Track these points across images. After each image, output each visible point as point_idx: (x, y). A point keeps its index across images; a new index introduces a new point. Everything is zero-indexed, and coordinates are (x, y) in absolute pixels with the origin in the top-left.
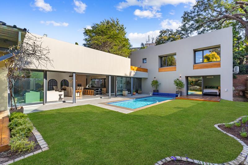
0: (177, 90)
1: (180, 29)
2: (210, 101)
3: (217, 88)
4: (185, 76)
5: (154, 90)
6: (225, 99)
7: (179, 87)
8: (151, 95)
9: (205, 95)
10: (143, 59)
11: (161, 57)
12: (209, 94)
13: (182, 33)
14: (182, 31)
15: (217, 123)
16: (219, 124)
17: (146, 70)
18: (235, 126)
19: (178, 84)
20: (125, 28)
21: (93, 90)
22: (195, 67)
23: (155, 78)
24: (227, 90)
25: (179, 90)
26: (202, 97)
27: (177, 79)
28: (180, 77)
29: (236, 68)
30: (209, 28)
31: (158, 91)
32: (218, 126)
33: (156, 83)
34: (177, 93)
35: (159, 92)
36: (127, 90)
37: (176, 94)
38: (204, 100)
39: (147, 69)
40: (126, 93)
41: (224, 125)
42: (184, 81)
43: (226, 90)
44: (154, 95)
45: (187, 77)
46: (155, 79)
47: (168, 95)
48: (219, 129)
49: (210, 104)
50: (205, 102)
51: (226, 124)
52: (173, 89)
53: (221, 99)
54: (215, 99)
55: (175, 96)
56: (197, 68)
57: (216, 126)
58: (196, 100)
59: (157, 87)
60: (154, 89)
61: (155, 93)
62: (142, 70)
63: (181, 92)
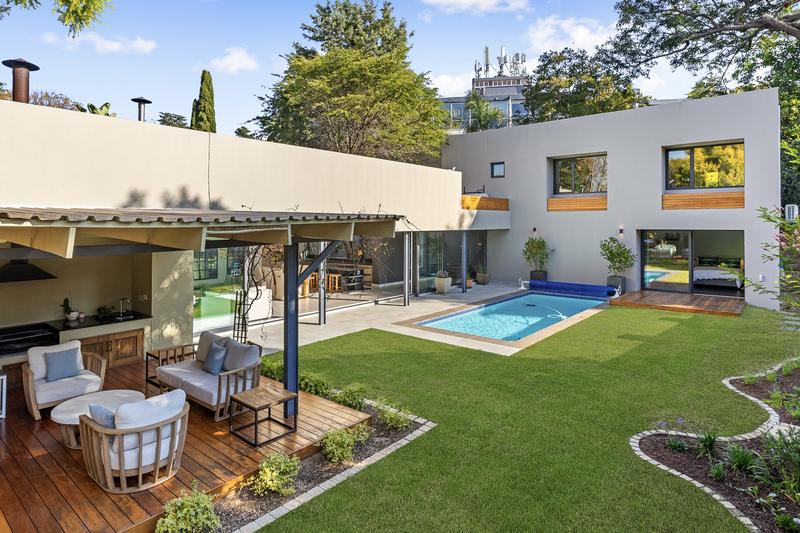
0: (612, 274)
1: (610, 47)
2: (713, 313)
3: (737, 264)
4: (637, 231)
5: (532, 272)
6: (758, 305)
7: (617, 265)
8: (523, 288)
9: (698, 287)
10: (493, 164)
11: (554, 162)
12: (712, 283)
13: (617, 61)
14: (615, 52)
15: (729, 376)
16: (733, 378)
17: (503, 204)
18: (765, 381)
19: (616, 254)
20: (412, 34)
21: (337, 276)
22: (667, 203)
23: (535, 229)
24: (763, 277)
25: (619, 274)
26: (688, 297)
27: (611, 239)
28: (621, 231)
29: (789, 208)
30: (709, 44)
31: (545, 273)
32: (731, 382)
33: (538, 249)
34: (612, 283)
35: (549, 280)
36: (449, 276)
37: (609, 286)
38: (697, 311)
39: (508, 200)
40: (446, 282)
41: (741, 380)
42: (632, 245)
43: (761, 276)
44: (532, 287)
45: (642, 234)
46: (535, 236)
47: (583, 290)
48: (731, 387)
49: (715, 322)
50: (701, 316)
51: (746, 376)
52: (599, 271)
53: (746, 304)
54: (729, 302)
55: (606, 293)
56: (675, 207)
57: (726, 382)
58: (674, 309)
59: (542, 263)
60: (534, 269)
61: (539, 283)
62: (492, 204)
63: (624, 281)
